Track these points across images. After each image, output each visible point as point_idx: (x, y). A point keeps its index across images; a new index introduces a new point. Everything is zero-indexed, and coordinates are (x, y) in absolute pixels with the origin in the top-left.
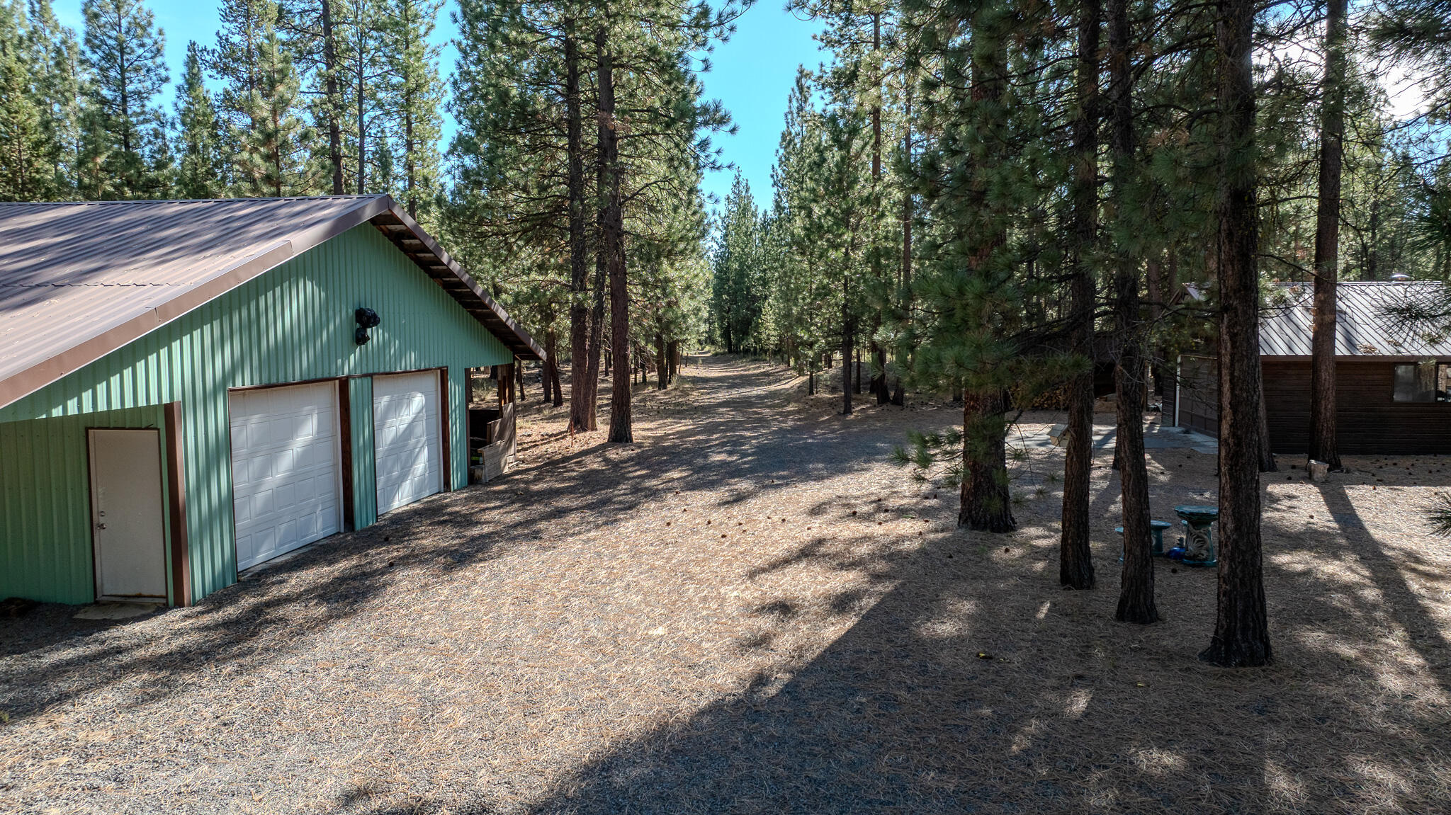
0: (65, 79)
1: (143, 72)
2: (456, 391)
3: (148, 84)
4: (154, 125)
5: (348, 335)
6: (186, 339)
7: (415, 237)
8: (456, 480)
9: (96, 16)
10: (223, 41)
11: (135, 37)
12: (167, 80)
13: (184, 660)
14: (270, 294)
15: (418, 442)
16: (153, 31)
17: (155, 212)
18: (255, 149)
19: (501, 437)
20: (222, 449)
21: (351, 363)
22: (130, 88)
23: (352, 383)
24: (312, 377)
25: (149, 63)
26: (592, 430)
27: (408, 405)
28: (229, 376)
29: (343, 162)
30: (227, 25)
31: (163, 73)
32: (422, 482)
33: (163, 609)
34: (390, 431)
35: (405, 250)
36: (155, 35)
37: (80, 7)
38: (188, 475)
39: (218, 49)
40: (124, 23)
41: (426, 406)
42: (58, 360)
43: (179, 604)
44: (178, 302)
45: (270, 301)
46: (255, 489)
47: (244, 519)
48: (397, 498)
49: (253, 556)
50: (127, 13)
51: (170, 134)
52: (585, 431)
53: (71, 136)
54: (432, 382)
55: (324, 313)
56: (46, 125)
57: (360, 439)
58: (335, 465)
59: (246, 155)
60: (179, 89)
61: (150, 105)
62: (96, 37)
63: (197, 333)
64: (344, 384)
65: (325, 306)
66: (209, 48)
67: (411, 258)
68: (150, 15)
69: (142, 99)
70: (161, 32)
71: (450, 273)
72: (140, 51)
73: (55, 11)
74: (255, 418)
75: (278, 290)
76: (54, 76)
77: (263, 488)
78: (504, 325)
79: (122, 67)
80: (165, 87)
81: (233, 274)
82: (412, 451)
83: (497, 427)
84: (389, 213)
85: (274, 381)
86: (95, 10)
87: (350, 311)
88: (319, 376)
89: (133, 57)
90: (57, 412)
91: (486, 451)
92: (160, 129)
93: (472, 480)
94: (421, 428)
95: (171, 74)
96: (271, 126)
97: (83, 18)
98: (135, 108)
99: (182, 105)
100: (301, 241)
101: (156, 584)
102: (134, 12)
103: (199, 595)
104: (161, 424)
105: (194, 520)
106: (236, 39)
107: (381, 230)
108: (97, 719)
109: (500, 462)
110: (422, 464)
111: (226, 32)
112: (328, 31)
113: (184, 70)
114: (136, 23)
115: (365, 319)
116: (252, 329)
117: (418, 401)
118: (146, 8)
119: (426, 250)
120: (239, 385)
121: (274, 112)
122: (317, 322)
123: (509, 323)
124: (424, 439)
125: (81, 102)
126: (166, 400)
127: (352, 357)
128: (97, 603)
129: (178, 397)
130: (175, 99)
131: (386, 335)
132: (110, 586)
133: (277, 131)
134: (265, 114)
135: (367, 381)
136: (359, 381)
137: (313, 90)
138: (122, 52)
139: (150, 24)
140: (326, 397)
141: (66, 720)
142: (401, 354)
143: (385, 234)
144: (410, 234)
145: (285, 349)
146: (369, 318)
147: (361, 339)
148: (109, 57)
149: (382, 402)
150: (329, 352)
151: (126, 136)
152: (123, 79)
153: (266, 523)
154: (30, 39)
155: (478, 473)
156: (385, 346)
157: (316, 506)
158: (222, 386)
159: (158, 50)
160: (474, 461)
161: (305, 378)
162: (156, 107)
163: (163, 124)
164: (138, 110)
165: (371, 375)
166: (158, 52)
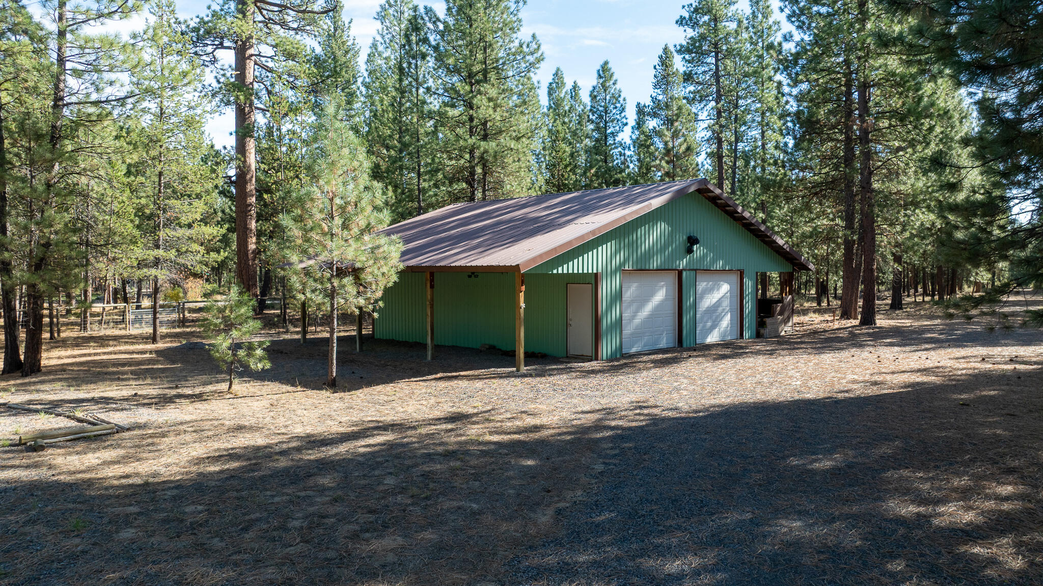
0: (582, 130)
1: (615, 122)
2: (749, 284)
3: (617, 128)
4: (620, 149)
5: (683, 249)
6: (604, 246)
7: (721, 199)
8: (746, 334)
9: (595, 97)
10: (654, 99)
11: (612, 104)
12: (626, 124)
13: (593, 372)
14: (643, 228)
15: (724, 310)
16: (621, 99)
17: (602, 194)
18: (662, 158)
19: (781, 313)
20: (618, 296)
21: (683, 264)
22: (609, 131)
23: (684, 273)
24: (663, 268)
25: (618, 117)
26: (854, 319)
27: (718, 289)
28: (622, 264)
29: (724, 159)
30: (656, 90)
31: (624, 121)
32: (725, 332)
33: (591, 360)
34: (708, 301)
35: (717, 205)
36: (622, 102)
37: (589, 93)
38: (603, 305)
39: (652, 104)
40: (608, 98)
41: (731, 290)
42: (555, 249)
43: (596, 359)
44: (599, 229)
45: (643, 232)
46: (634, 317)
47: (627, 331)
48: (709, 337)
49: (631, 349)
50: (609, 92)
51: (628, 153)
52: (849, 319)
53: (582, 159)
54: (735, 278)
55: (670, 238)
56: (572, 155)
57: (688, 302)
58: (674, 313)
59: (658, 162)
60: (633, 128)
61: (618, 139)
62: (595, 108)
63: (609, 244)
64: (680, 273)
65: (671, 234)
66: (647, 105)
67: (722, 210)
68: (620, 91)
69: (614, 136)
70: (624, 100)
71: (744, 218)
72: (614, 111)
73: (581, 95)
74: (635, 285)
75: (647, 226)
76: (577, 129)
77: (638, 317)
78: (781, 247)
79: (605, 121)
80: (625, 128)
81: (624, 217)
82: (720, 314)
83: (779, 308)
84: (705, 187)
85: (643, 268)
86: (595, 93)
87: (685, 237)
88: (667, 268)
89: (611, 115)
90: (555, 271)
91: (768, 321)
92: (623, 151)
93: (758, 335)
94: (726, 303)
95: (628, 121)
96: (670, 145)
97: (589, 99)
98: (610, 142)
99: (634, 137)
100: (657, 202)
101: (588, 351)
102: (612, 91)
103: (605, 357)
104: (593, 282)
105: (604, 324)
106: (660, 97)
107: (704, 196)
108: (560, 379)
109: (778, 329)
110: (726, 322)
111: (655, 94)
112: (718, 82)
113: (635, 117)
114: (613, 96)
115: (692, 241)
116: (633, 246)
117: (725, 288)
118: (618, 89)
119: (729, 206)
120: (627, 268)
121: (673, 137)
122: (667, 242)
123: (785, 247)
124: (728, 308)
125: (587, 142)
126: (595, 271)
127: (685, 260)
128: (567, 357)
129: (600, 270)
130: (630, 134)
131: (705, 251)
132: (572, 352)
133: (673, 147)
134: (668, 139)
135: (693, 273)
136: (688, 272)
137: (708, 118)
138: (606, 112)
139: (620, 96)
140: (672, 278)
141: (551, 379)
142: (714, 261)
143: (706, 198)
144: (718, 197)
145: (648, 255)
146: (694, 240)
147: (690, 251)
148: (601, 117)
149: (701, 286)
150: (673, 257)
151: (606, 158)
152: (606, 127)
153: (637, 335)
154: (569, 111)
155: (762, 331)
156: (704, 256)
157: (663, 331)
158: (620, 269)
159: (623, 109)
160: (761, 324)
161: (659, 268)
162: (620, 140)
163: (624, 149)
164: (612, 142)
165: (696, 270)
166: (623, 110)
